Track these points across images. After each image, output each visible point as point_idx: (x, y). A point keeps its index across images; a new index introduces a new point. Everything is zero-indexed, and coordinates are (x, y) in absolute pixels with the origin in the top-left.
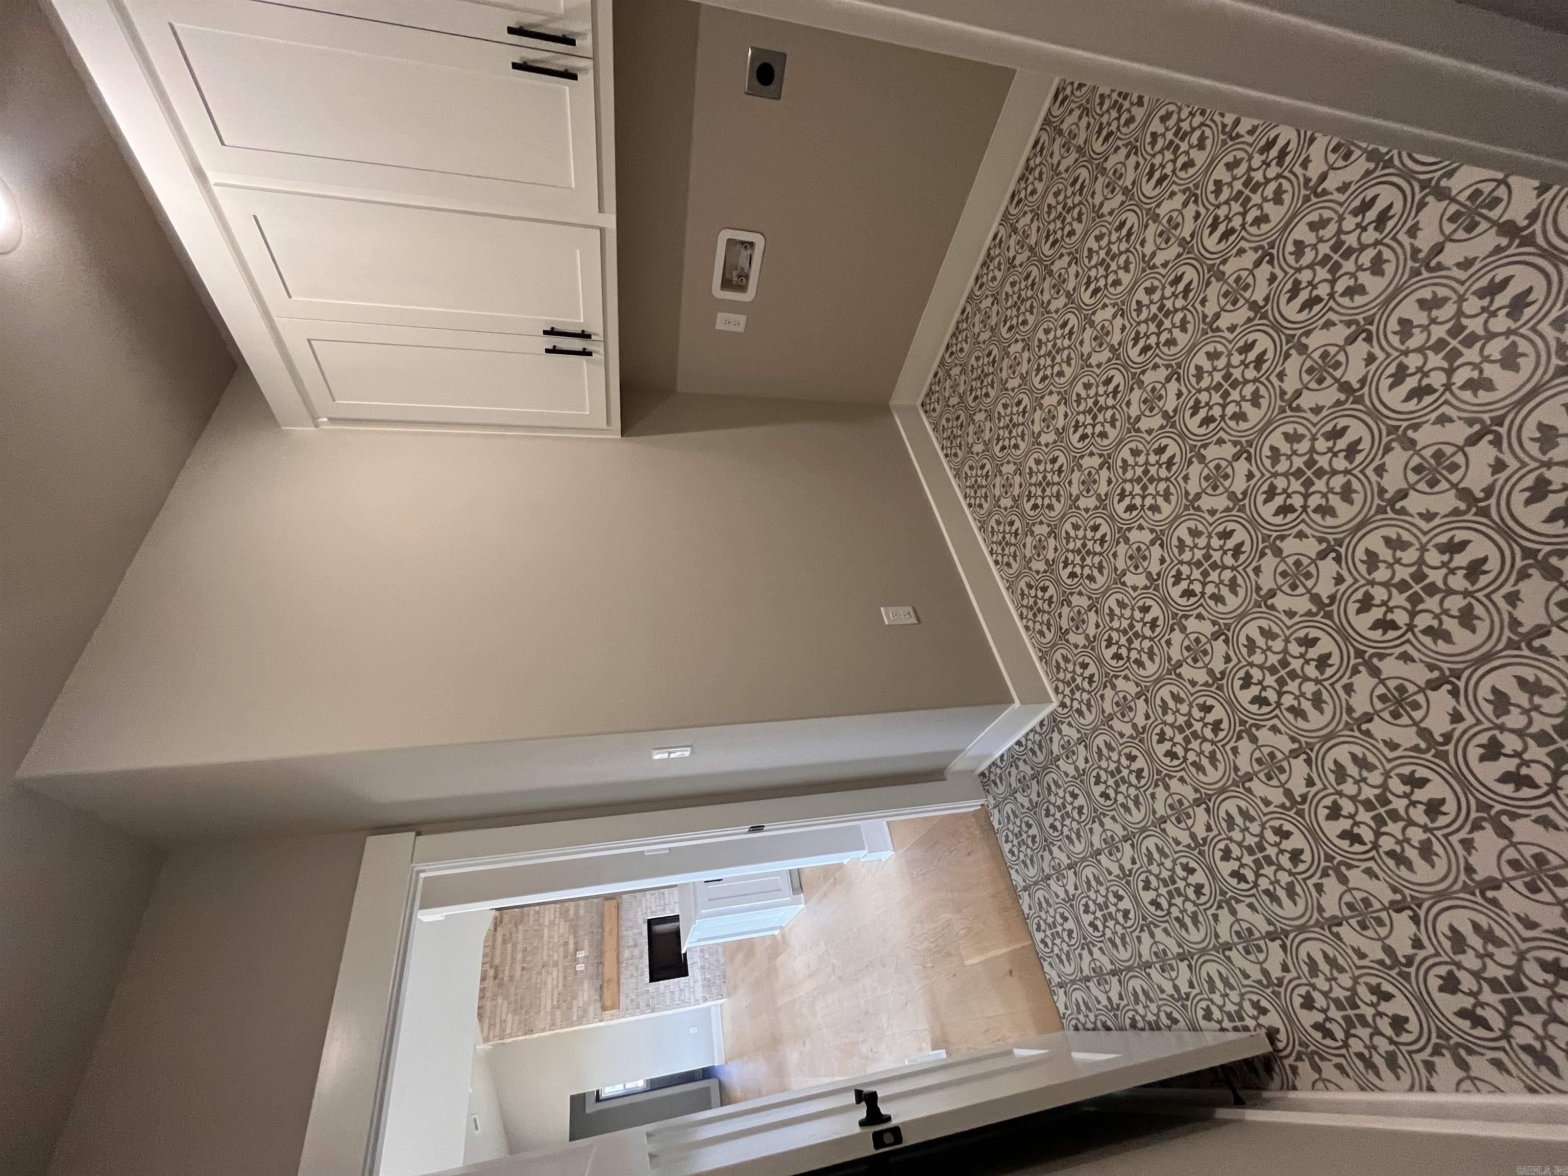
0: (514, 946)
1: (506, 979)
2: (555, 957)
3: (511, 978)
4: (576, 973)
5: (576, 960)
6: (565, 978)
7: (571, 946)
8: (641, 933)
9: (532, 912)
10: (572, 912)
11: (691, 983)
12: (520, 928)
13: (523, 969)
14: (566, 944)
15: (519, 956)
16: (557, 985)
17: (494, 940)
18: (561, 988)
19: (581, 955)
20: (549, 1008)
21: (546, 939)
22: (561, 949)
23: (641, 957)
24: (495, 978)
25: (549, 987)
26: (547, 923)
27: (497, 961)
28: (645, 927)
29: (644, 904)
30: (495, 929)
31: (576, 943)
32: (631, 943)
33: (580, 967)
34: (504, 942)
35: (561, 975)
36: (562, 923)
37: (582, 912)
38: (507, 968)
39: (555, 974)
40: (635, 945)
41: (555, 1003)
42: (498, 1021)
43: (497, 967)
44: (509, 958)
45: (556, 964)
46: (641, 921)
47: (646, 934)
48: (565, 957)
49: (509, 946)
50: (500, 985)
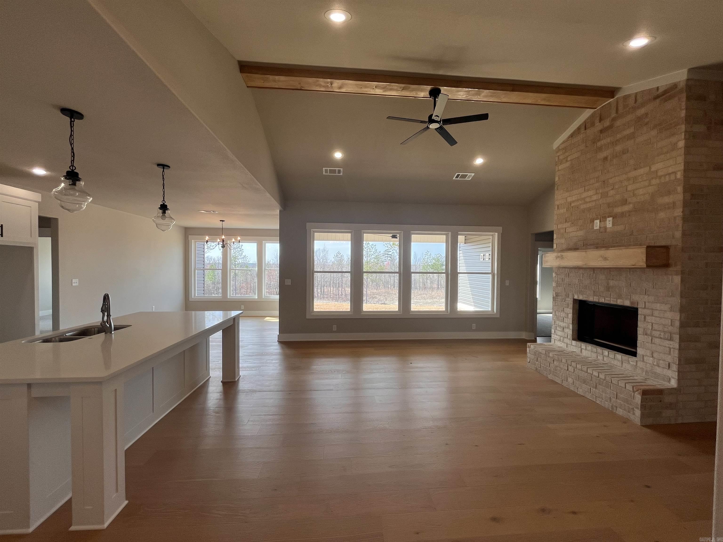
0: (631, 137)
1: (599, 144)
2: (612, 193)
3: (600, 149)
4: (592, 221)
5: (603, 219)
6: (589, 209)
7: (618, 210)
8: (620, 296)
9: (673, 139)
10: (667, 200)
11: (566, 340)
12: (654, 133)
13: (606, 159)
14: (624, 202)
15: (618, 148)
16: (586, 203)
17: (643, 105)
18: (582, 207)
19: (609, 223)
20: (569, 200)
21: (633, 174)
22: (618, 197)
23: (595, 294)
24: (601, 131)
25: (584, 195)
26: (653, 169)
27: (618, 123)
28: (627, 303)
29: (658, 306)
30: (657, 97)
31: (623, 215)
32: (611, 283)
33: (597, 224)
34: (639, 119)
35: (593, 204)
36: (651, 189)
37: (662, 215)
38: (609, 140)
39: (595, 198)
40: (608, 288)
41: (572, 205)
42: (567, 154)
43: (611, 127)
44: (619, 136)
45: (604, 195)
46: (636, 298)
47: (619, 302)
48: (609, 205)
49: (632, 130)
50: (594, 142)
